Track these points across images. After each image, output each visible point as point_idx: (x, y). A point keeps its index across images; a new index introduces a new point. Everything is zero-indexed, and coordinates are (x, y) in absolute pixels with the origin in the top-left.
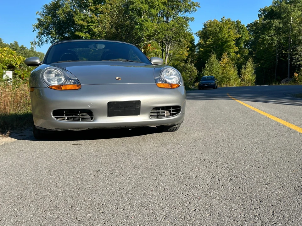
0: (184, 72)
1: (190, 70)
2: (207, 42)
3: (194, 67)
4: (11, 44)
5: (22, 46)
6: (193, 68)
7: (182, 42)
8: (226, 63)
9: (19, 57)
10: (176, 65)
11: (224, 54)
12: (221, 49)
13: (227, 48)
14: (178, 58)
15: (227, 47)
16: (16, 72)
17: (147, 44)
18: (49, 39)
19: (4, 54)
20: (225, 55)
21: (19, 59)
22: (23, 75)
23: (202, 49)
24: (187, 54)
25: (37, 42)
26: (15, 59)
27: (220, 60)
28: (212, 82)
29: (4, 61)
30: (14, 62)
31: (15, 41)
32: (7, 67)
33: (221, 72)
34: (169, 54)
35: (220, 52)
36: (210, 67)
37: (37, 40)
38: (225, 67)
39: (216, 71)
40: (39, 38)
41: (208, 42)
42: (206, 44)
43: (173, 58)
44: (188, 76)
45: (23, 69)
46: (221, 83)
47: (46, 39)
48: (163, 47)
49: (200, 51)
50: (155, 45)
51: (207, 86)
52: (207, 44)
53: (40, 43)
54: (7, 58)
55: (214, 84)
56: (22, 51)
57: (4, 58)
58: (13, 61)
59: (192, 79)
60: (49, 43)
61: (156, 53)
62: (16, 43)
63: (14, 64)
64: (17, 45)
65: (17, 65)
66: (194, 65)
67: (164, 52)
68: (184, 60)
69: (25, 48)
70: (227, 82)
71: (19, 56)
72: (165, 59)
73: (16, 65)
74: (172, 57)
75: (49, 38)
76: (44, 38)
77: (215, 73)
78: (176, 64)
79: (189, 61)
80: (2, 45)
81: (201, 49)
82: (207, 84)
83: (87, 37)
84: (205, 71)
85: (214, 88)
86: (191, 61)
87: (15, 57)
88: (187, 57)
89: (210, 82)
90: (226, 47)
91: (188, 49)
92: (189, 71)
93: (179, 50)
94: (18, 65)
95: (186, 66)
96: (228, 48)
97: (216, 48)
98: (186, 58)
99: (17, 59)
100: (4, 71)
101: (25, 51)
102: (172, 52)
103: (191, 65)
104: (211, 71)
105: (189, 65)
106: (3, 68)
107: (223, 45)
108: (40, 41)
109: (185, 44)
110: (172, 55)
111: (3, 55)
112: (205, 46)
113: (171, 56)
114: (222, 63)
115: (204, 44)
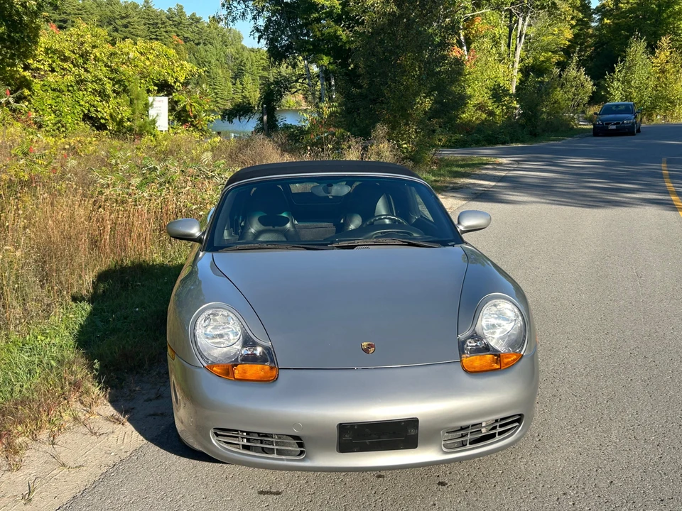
0: (559, 89)
1: (574, 83)
2: (622, 5)
3: (585, 74)
4: (170, 10)
5: (194, 15)
6: (583, 77)
7: (558, 9)
8: (667, 62)
9: (182, 65)
10: (543, 61)
11: (663, 38)
12: (656, 21)
13: (671, 20)
14: (548, 44)
15: (671, 16)
16: (176, 99)
17: (473, 16)
18: (248, 9)
19: (151, 57)
20: (665, 41)
21: (182, 68)
22: (191, 105)
23: (609, 21)
24: (569, 34)
25: (222, 17)
26: (173, 70)
27: (653, 53)
28: (628, 119)
29: (149, 75)
30: (172, 76)
31: (177, 5)
32: (156, 88)
33: (652, 83)
34: (526, 35)
35: (653, 29)
36: (626, 73)
37: (224, 12)
38: (663, 71)
39: (641, 83)
40: (228, 8)
41: (624, 3)
42: (618, 8)
43: (535, 45)
44: (569, 98)
45: (190, 91)
46: (650, 111)
47: (242, 10)
48: (511, 21)
49: (603, 26)
50: (492, 18)
51: (614, 127)
52: (622, 8)
53: (230, 19)
54: (156, 67)
55: (633, 123)
56: (193, 27)
57: (151, 68)
58: (168, 73)
59: (578, 105)
60: (248, 20)
61: (494, 37)
62: (181, 8)
63: (171, 81)
64: (182, 12)
65: (178, 84)
66: (585, 70)
67: (514, 33)
68: (563, 50)
69: (200, 19)
70: (666, 109)
71: (181, 62)
72: (516, 50)
73: (175, 83)
74: (533, 43)
75: (248, 7)
76: (239, 7)
77: (637, 88)
78: (542, 59)
79: (574, 61)
80: (150, 13)
81: (606, 21)
82: (614, 124)
83: (334, 6)
84: (612, 82)
85: (632, 134)
86: (577, 61)
87: (173, 63)
88: (569, 41)
89: (623, 119)
90: (669, 17)
91: (574, 22)
92: (572, 86)
93: (550, 25)
94: (181, 83)
95: (565, 74)
96: (675, 18)
97: (644, 18)
98: (568, 43)
99: (178, 69)
100: (150, 99)
101: (198, 26)
102: (534, 29)
103: (578, 71)
104: (629, 82)
105: (572, 72)
106: (148, 91)
107: (660, 12)
108: (229, 13)
109: (565, 14)
110: (534, 38)
111: (148, 59)
112: (617, 15)
113: (531, 41)
114: (655, 61)
115: (612, 9)
